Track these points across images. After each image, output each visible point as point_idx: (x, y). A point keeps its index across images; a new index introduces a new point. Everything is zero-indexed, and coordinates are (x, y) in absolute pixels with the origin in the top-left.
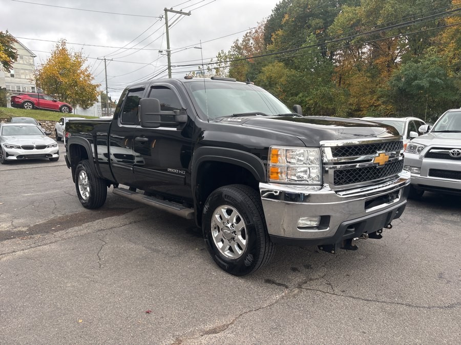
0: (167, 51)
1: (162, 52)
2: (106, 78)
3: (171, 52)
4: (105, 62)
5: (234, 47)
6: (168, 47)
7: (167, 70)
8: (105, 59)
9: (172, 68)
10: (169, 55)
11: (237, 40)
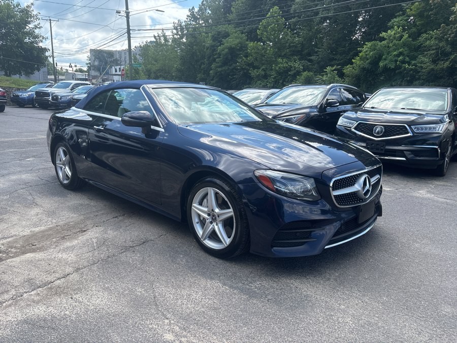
0: (126, 12)
2: (52, 41)
4: (50, 23)
5: (189, 17)
6: (127, 8)
8: (50, 20)
10: (128, 17)
11: (193, 8)
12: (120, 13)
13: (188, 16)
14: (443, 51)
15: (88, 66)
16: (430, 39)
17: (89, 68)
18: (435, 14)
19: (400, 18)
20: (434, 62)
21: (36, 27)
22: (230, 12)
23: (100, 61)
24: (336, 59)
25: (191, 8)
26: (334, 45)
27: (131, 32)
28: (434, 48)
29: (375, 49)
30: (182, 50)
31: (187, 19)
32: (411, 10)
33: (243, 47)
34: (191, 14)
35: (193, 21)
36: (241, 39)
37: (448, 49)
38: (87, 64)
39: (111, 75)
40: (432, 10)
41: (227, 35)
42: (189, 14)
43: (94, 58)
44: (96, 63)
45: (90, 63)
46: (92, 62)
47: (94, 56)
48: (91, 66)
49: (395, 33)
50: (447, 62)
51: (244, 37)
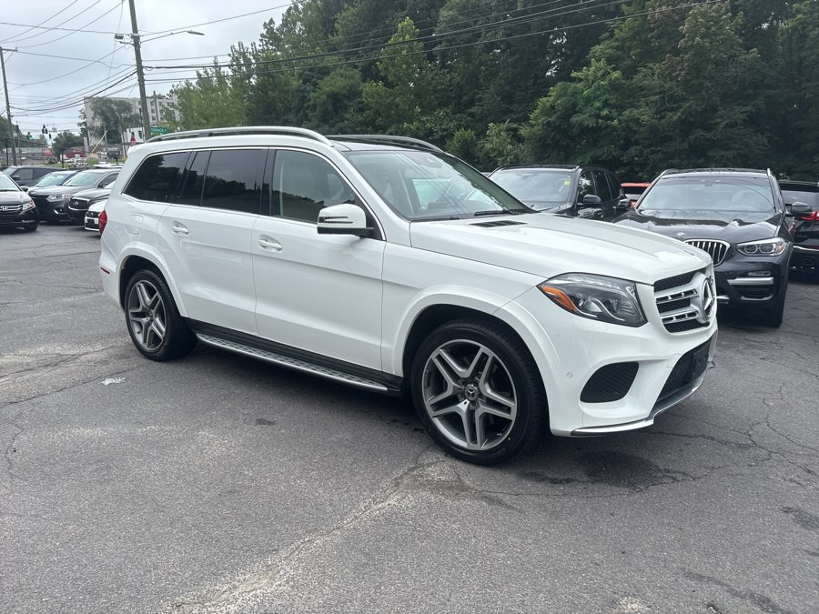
0: (132, 37)
2: (6, 86)
5: (265, 37)
6: (135, 30)
7: (136, 75)
10: (137, 45)
11: (272, 21)
12: (121, 38)
13: (262, 35)
14: (672, 95)
15: (82, 129)
16: (651, 76)
17: (84, 132)
18: (659, 37)
19: (607, 42)
20: (660, 113)
22: (333, 31)
23: (106, 119)
24: (512, 111)
25: (267, 22)
26: (507, 88)
27: (144, 70)
28: (657, 90)
29: (565, 95)
30: (250, 98)
31: (261, 40)
32: (621, 30)
33: (354, 93)
34: (267, 32)
35: (271, 44)
36: (352, 77)
37: (680, 92)
38: (80, 124)
39: (125, 144)
40: (653, 30)
41: (325, 72)
42: (264, 32)
43: (92, 113)
44: (98, 123)
45: (85, 123)
46: (89, 120)
47: (93, 109)
48: (88, 128)
49: (596, 71)
50: (679, 114)
51: (357, 74)
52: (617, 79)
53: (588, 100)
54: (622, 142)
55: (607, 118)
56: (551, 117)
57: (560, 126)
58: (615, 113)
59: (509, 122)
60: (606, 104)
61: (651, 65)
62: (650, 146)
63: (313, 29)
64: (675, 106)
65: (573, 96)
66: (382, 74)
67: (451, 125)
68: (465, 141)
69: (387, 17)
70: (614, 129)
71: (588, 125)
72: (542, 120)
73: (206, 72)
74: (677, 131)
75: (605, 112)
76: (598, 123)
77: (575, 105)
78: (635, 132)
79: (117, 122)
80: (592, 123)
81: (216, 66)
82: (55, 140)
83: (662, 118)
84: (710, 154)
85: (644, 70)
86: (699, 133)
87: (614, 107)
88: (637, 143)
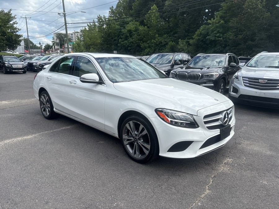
0: (63, 14)
1: (60, 14)
2: (27, 30)
3: (66, 14)
4: (26, 19)
6: (64, 11)
7: (65, 26)
8: (26, 17)
9: (67, 24)
10: (65, 16)
11: (112, 7)
14: (240, 29)
19: (221, 11)
20: (236, 36)
21: (14, 23)
22: (132, 9)
23: (60, 40)
24: (189, 36)
26: (187, 28)
28: (235, 28)
29: (205, 29)
31: (109, 13)
33: (136, 30)
35: (112, 14)
36: (136, 25)
37: (243, 28)
38: (52, 42)
40: (235, 7)
41: (127, 23)
43: (56, 38)
44: (58, 41)
45: (54, 41)
46: (55, 40)
47: (56, 37)
48: (55, 43)
49: (216, 21)
50: (242, 36)
51: (138, 23)
52: (222, 23)
53: (213, 31)
54: (223, 45)
55: (218, 37)
56: (200, 37)
57: (203, 40)
58: (221, 35)
59: (187, 39)
60: (218, 32)
61: (234, 19)
62: (233, 47)
63: (125, 9)
64: (241, 33)
65: (207, 30)
66: (146, 24)
67: (168, 40)
68: (172, 46)
69: (149, 4)
70: (221, 41)
71: (212, 39)
72: (197, 38)
73: (90, 24)
74: (242, 42)
75: (218, 35)
76: (215, 39)
77: (208, 33)
78: (228, 42)
79: (64, 41)
80: (213, 39)
81: (94, 22)
82: (44, 47)
83: (237, 37)
84: (254, 49)
85: (232, 21)
86: (250, 42)
87: (221, 33)
88: (229, 45)
